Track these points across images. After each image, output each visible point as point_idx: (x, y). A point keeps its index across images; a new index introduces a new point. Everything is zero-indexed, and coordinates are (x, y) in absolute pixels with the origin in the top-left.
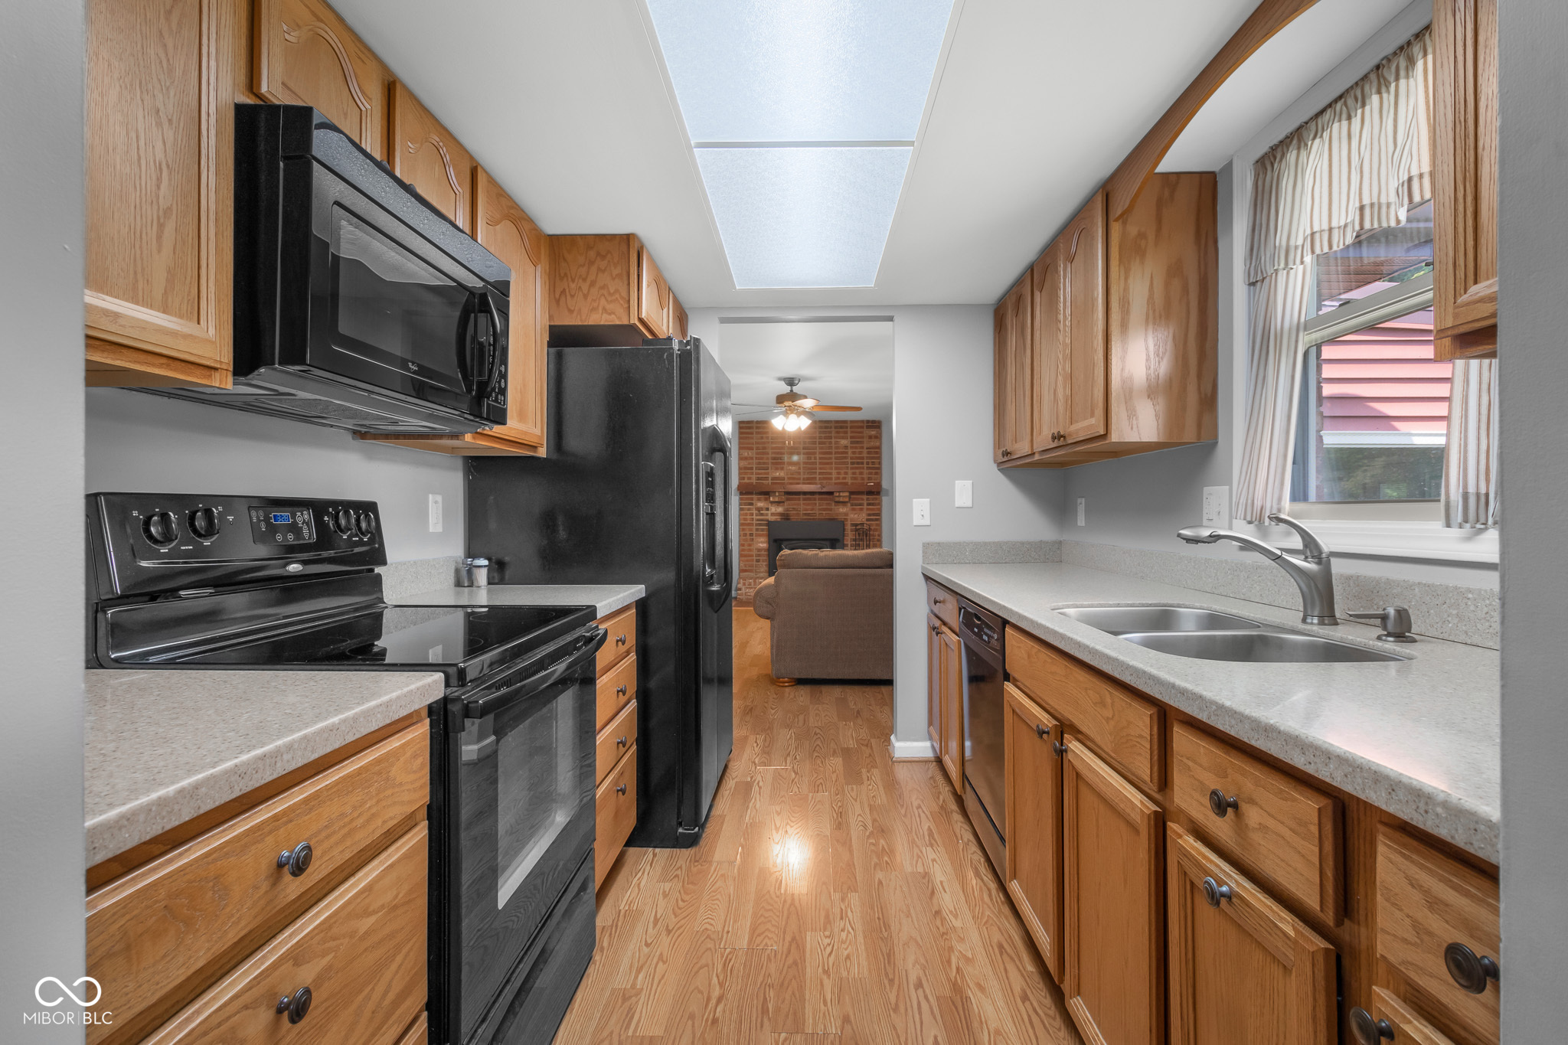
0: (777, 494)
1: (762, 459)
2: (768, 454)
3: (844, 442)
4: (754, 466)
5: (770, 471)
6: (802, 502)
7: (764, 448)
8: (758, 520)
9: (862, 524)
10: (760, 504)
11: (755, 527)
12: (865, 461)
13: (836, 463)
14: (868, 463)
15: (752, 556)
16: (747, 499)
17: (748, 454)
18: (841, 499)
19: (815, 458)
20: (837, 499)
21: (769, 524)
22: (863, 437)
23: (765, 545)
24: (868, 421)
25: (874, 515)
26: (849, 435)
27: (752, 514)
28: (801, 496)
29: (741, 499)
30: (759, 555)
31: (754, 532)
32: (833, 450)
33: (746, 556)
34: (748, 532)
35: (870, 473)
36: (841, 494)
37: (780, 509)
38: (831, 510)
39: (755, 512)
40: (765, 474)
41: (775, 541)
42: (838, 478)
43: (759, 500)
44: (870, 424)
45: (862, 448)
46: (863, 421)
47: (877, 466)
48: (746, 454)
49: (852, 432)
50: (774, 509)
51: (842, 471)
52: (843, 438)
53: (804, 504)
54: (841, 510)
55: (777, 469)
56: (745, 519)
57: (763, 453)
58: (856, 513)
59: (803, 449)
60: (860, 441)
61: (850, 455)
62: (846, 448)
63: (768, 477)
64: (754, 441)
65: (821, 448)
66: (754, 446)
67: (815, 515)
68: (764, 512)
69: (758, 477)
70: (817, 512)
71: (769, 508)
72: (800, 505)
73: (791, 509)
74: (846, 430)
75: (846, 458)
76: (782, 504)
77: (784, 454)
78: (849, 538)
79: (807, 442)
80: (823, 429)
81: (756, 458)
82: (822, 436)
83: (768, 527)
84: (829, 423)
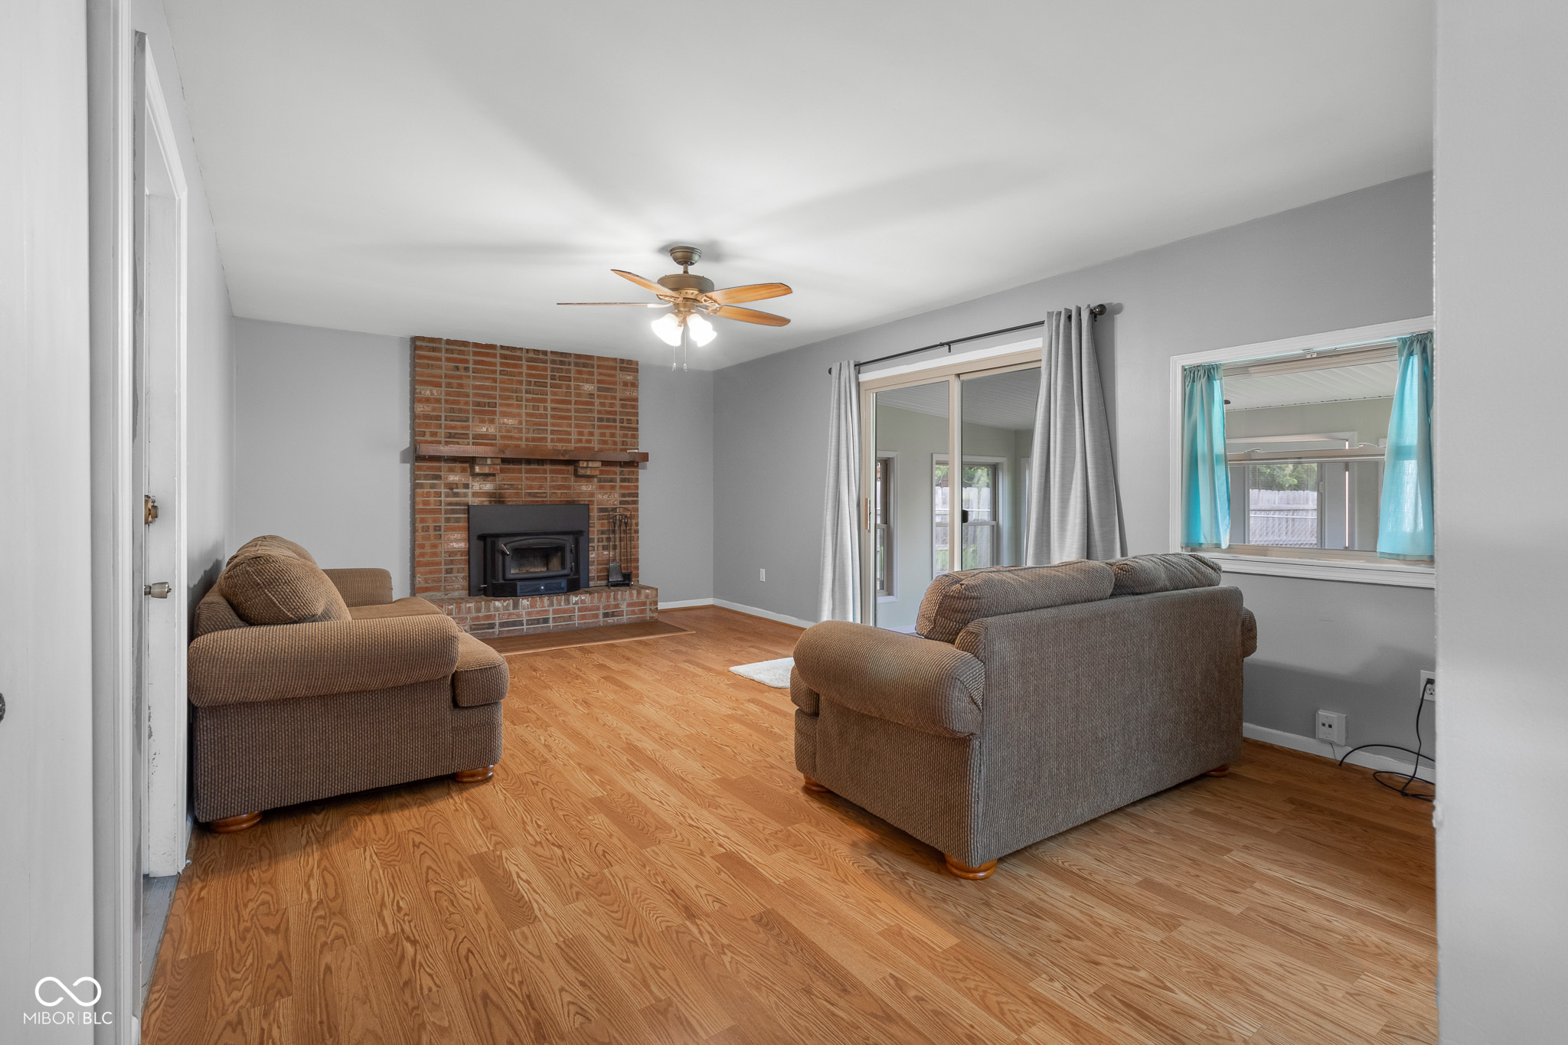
0: (489, 461)
1: (457, 402)
2: (468, 396)
3: (588, 388)
4: (443, 415)
5: (470, 423)
6: (524, 475)
7: (461, 386)
8: (450, 504)
9: (614, 510)
10: (453, 478)
11: (444, 516)
12: (618, 417)
13: (576, 418)
14: (622, 421)
15: (439, 564)
16: (429, 468)
17: (432, 394)
18: (588, 472)
19: (545, 408)
20: (581, 472)
21: (469, 509)
22: (615, 383)
23: (462, 545)
24: (622, 361)
25: (630, 495)
26: (596, 377)
27: (439, 494)
28: (523, 467)
29: (413, 469)
30: (452, 562)
31: (443, 524)
32: (573, 399)
33: (425, 564)
34: (432, 525)
35: (625, 436)
36: (591, 464)
37: (488, 487)
38: (569, 488)
39: (443, 490)
40: (463, 428)
41: (483, 538)
42: (580, 441)
43: (451, 470)
44: (625, 365)
45: (614, 398)
46: (615, 360)
47: (634, 425)
48: (428, 392)
49: (600, 374)
50: (477, 486)
51: (586, 431)
52: (587, 381)
53: (527, 478)
54: (584, 488)
55: (483, 421)
56: (425, 503)
57: (459, 394)
58: (606, 493)
59: (527, 392)
60: (611, 389)
61: (596, 407)
62: (592, 396)
63: (468, 434)
64: (443, 372)
65: (554, 394)
66: (444, 381)
67: (544, 495)
68: (461, 491)
69: (450, 433)
70: (548, 491)
71: (468, 484)
72: (520, 479)
73: (506, 486)
74: (592, 370)
75: (591, 411)
76: (491, 478)
77: (495, 398)
78: (595, 530)
79: (533, 383)
80: (556, 364)
81: (447, 401)
82: (555, 376)
83: (466, 516)
84: (566, 357)
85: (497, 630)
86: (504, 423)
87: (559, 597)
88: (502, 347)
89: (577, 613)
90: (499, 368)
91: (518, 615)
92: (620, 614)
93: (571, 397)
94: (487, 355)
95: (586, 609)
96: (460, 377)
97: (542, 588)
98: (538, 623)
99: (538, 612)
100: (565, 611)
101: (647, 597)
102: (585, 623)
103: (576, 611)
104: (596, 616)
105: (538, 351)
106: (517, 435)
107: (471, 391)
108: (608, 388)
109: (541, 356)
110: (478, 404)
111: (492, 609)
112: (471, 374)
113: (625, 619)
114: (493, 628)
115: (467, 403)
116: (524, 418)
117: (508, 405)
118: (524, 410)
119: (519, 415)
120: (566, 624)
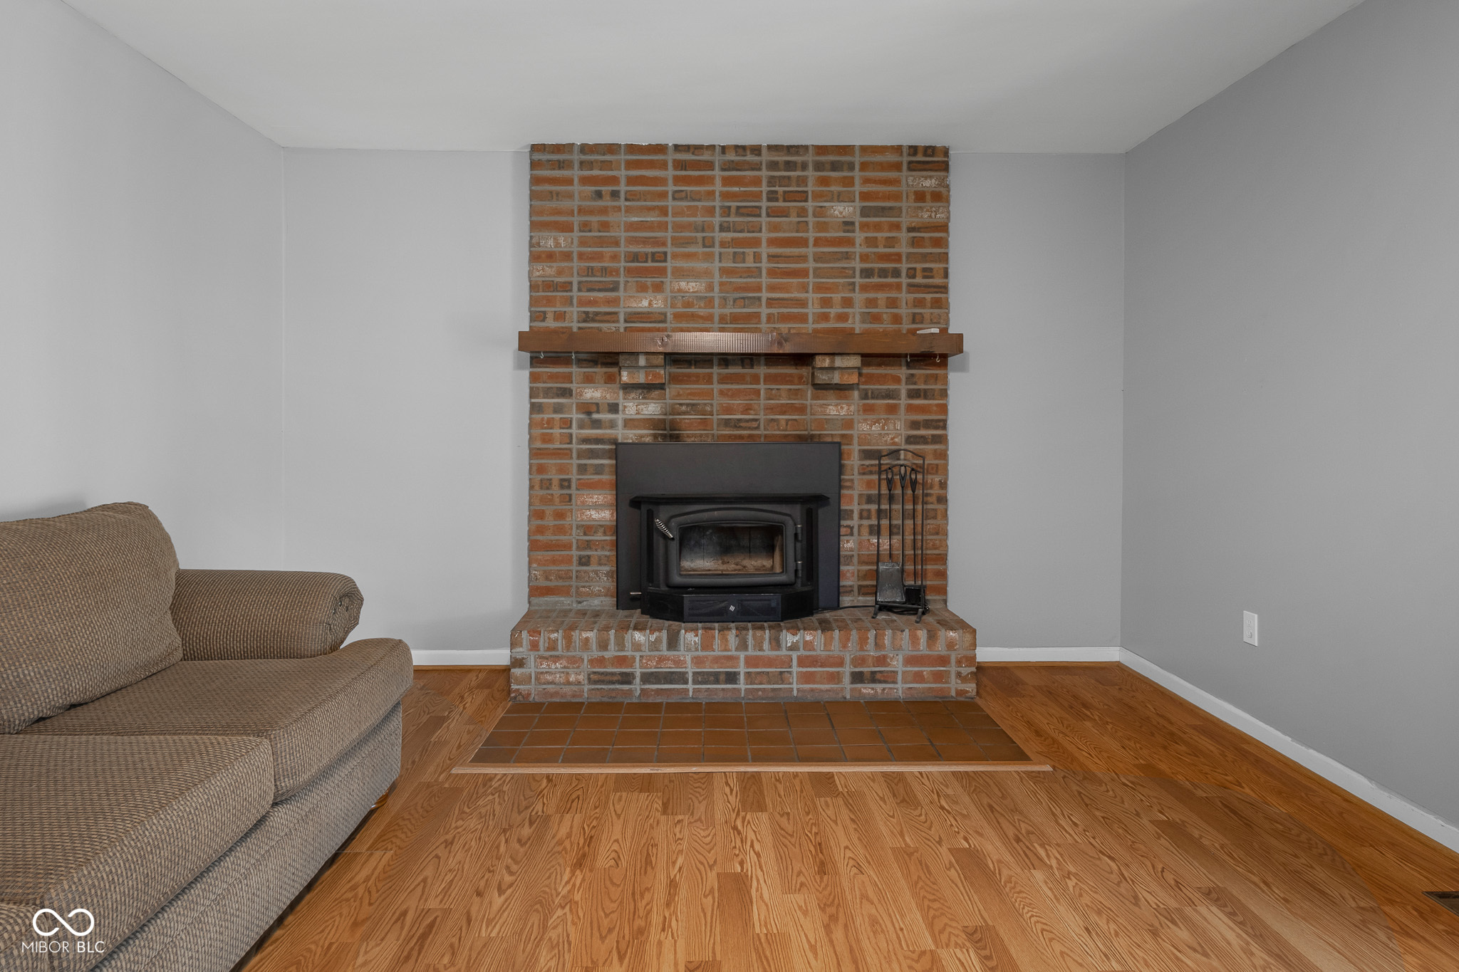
0: (642, 361)
1: (598, 257)
2: (617, 244)
3: (842, 210)
4: (575, 280)
5: (621, 293)
6: (716, 387)
7: (605, 226)
8: (586, 440)
9: (894, 453)
10: (592, 394)
11: (575, 462)
12: (904, 266)
13: (817, 273)
14: (912, 273)
15: (568, 547)
16: (553, 377)
17: (557, 244)
18: (836, 378)
19: (757, 258)
20: (822, 378)
21: (619, 450)
22: (897, 197)
23: (605, 516)
24: (914, 150)
25: (928, 424)
26: (858, 188)
27: (567, 423)
28: (716, 371)
29: (534, 378)
30: (588, 545)
31: (574, 476)
32: (811, 235)
33: (549, 547)
34: (556, 478)
35: (919, 303)
36: (839, 362)
37: (652, 409)
38: (802, 410)
39: (575, 416)
40: (609, 302)
41: (636, 503)
42: (825, 317)
43: (589, 380)
44: (920, 158)
45: (897, 227)
46: (898, 149)
47: (937, 281)
48: (551, 243)
49: (866, 181)
50: (633, 407)
51: (837, 297)
52: (840, 198)
53: (722, 393)
54: (832, 411)
55: (642, 288)
56: (547, 439)
57: (601, 242)
58: (878, 421)
59: (722, 229)
60: (891, 208)
61: (859, 249)
62: (850, 228)
63: (616, 313)
64: (575, 204)
65: (775, 228)
66: (576, 220)
67: (755, 424)
68: (605, 416)
69: (587, 313)
70: (762, 417)
71: (617, 405)
72: (710, 394)
73: (684, 408)
74: (850, 174)
75: (847, 256)
76: (657, 392)
77: (664, 244)
78: (855, 493)
79: (733, 210)
80: (779, 170)
81: (581, 256)
82: (776, 192)
83: (614, 462)
84: (797, 154)
85: (637, 686)
86: (680, 290)
87: (759, 633)
88: (677, 148)
89: (795, 669)
90: (671, 188)
91: (678, 662)
92: (890, 678)
93: (807, 232)
94: (651, 165)
95: (814, 661)
96: (604, 211)
97: (732, 608)
98: (717, 682)
99: (716, 660)
100: (770, 662)
101: (951, 645)
102: (812, 690)
103: (795, 662)
104: (835, 678)
105: (744, 148)
106: (702, 312)
107: (623, 235)
108: (883, 208)
109: (750, 158)
110: (635, 257)
111: (628, 645)
112: (622, 203)
113: (899, 690)
114: (629, 683)
115: (615, 257)
116: (717, 278)
117: (689, 256)
118: (717, 264)
119: (708, 273)
120: (773, 690)
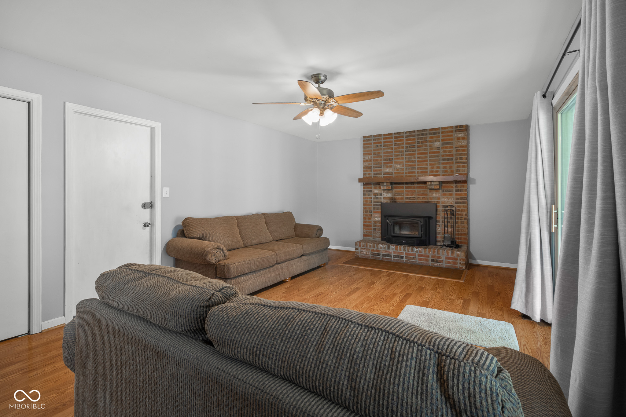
0: (385, 184)
1: (377, 160)
2: (381, 157)
3: (436, 144)
4: (372, 166)
5: (382, 168)
6: (405, 189)
7: (379, 153)
8: (375, 202)
9: (452, 206)
10: (376, 191)
11: (373, 207)
12: (454, 157)
13: (430, 160)
14: (456, 159)
15: (371, 226)
16: (368, 188)
17: (369, 158)
18: (433, 187)
19: (414, 158)
20: (430, 187)
21: (382, 204)
22: (452, 139)
23: (379, 219)
24: (457, 127)
26: (441, 138)
27: (371, 198)
28: (405, 186)
29: (364, 188)
30: (375, 226)
31: (372, 210)
33: (367, 226)
34: (369, 210)
35: (459, 167)
37: (389, 195)
38: (426, 195)
39: (373, 196)
40: (380, 170)
41: (385, 216)
42: (432, 172)
43: (375, 188)
44: (458, 128)
45: (452, 147)
46: (452, 127)
47: (464, 160)
48: (367, 158)
49: (443, 136)
50: (385, 194)
51: (435, 166)
52: (436, 141)
54: (434, 195)
55: (387, 167)
56: (367, 201)
57: (378, 157)
58: (447, 198)
59: (406, 152)
60: (450, 143)
61: (441, 154)
62: (439, 148)
63: (381, 173)
64: (372, 148)
65: (419, 150)
66: (372, 152)
67: (414, 199)
68: (379, 196)
69: (375, 173)
70: (416, 197)
71: (382, 194)
72: (403, 191)
73: (397, 195)
74: (439, 135)
75: (438, 156)
76: (391, 191)
77: (392, 156)
78: (441, 216)
79: (408, 147)
80: (420, 136)
81: (374, 160)
82: (419, 141)
83: (381, 207)
84: (424, 131)
85: (381, 257)
86: (396, 167)
87: (408, 247)
88: (395, 133)
89: (417, 257)
90: (394, 143)
91: (390, 252)
92: (441, 262)
93: (427, 150)
94: (389, 138)
95: (422, 256)
96: (378, 150)
97: (404, 242)
98: (399, 258)
99: (398, 253)
100: (411, 255)
101: (458, 255)
102: (421, 262)
103: (417, 255)
104: (427, 260)
105: (411, 131)
106: (401, 172)
107: (383, 155)
108: (448, 143)
109: (412, 134)
110: (385, 160)
111: (379, 247)
112: (382, 147)
113: (444, 265)
114: (379, 256)
115: (381, 160)
116: (405, 163)
117: (398, 159)
118: (405, 160)
119: (402, 162)
120: (412, 261)
